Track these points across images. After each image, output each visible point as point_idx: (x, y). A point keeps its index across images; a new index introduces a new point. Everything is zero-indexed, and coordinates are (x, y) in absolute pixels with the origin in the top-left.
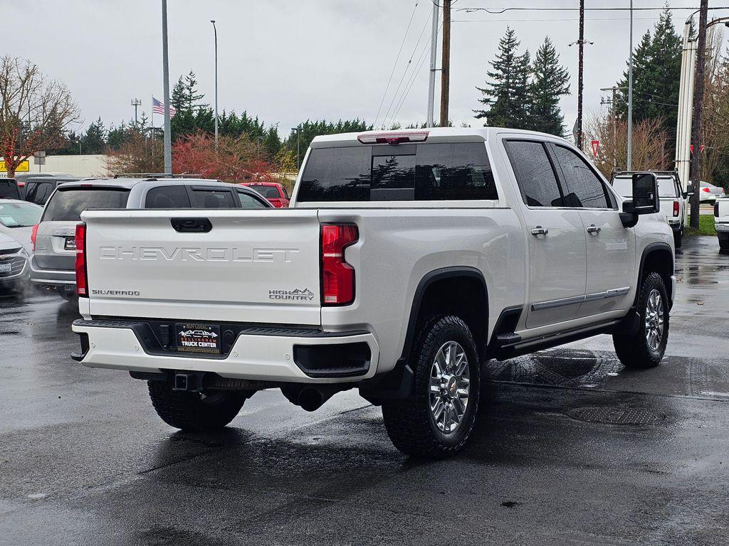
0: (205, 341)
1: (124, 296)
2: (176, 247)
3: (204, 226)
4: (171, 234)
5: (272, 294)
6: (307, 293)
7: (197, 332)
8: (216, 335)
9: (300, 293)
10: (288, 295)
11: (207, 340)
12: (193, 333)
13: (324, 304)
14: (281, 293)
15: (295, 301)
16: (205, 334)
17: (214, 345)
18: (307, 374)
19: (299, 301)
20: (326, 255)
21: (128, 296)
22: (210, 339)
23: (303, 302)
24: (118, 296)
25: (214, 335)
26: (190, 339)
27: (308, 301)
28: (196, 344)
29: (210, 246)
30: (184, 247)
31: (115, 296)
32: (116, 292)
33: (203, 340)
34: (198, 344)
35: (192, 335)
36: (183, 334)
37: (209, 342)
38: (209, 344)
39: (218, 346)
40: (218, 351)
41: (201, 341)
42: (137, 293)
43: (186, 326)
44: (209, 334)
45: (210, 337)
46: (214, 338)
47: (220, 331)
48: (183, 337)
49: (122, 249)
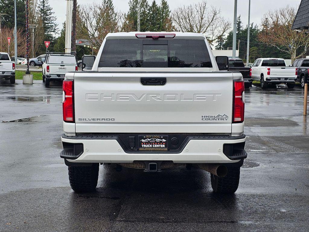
0: (157, 144)
1: (103, 121)
2: (143, 93)
3: (162, 81)
4: (139, 86)
5: (204, 118)
6: (225, 116)
7: (153, 140)
8: (165, 141)
9: (220, 117)
10: (213, 118)
12: (150, 140)
13: (233, 122)
14: (209, 117)
15: (217, 121)
16: (158, 140)
17: (164, 146)
18: (230, 159)
19: (220, 121)
20: (236, 97)
22: (161, 143)
23: (222, 121)
24: (99, 121)
25: (164, 140)
27: (225, 121)
28: (151, 146)
29: (166, 93)
30: (149, 93)
31: (96, 121)
32: (97, 119)
33: (156, 143)
34: (152, 146)
35: (149, 141)
36: (143, 140)
37: (160, 144)
38: (160, 145)
39: (166, 147)
40: (166, 149)
41: (155, 144)
42: (113, 120)
43: (146, 136)
44: (160, 140)
45: (161, 142)
46: (164, 142)
47: (168, 138)
48: (143, 142)
49: (104, 95)
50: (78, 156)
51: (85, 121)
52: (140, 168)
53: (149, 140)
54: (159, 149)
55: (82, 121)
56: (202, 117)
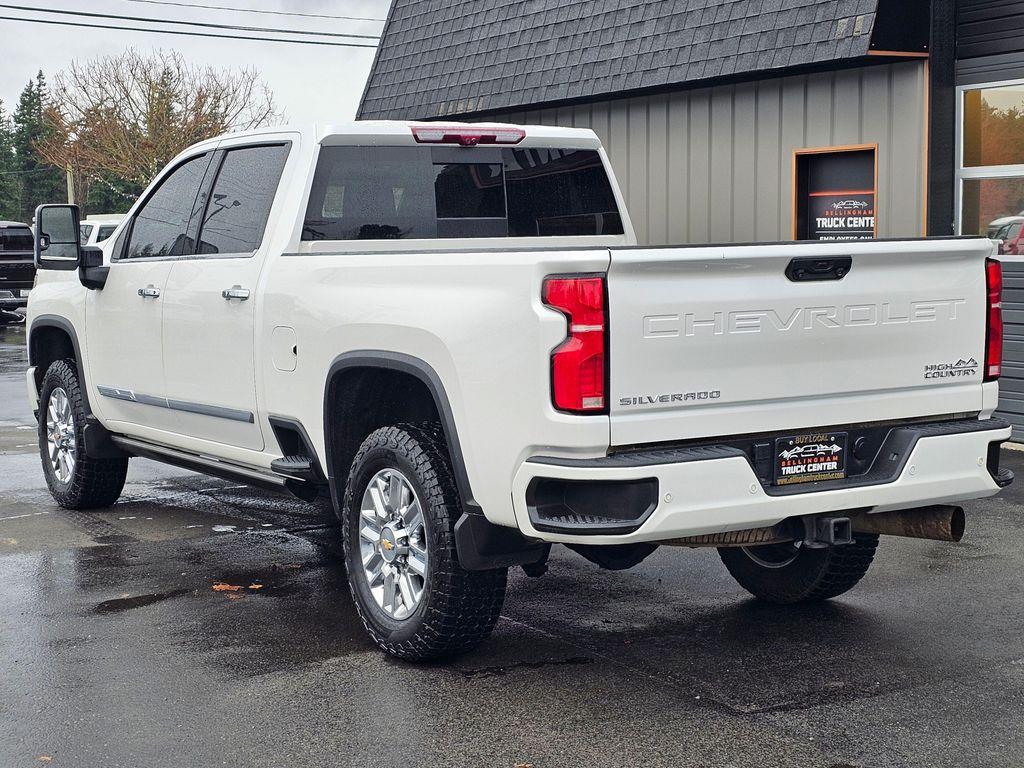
0: (819, 462)
1: (690, 402)
2: (794, 306)
3: (841, 267)
5: (930, 371)
6: (971, 363)
7: (809, 448)
8: (839, 449)
9: (962, 365)
10: (949, 370)
11: (822, 459)
12: (802, 450)
13: (987, 378)
14: (941, 367)
15: (956, 379)
16: (822, 448)
17: (834, 465)
18: (998, 483)
19: (961, 377)
21: (697, 402)
22: (828, 455)
23: (965, 378)
25: (836, 448)
26: (794, 461)
27: (971, 377)
28: (803, 468)
31: (670, 404)
32: (674, 397)
33: (816, 460)
34: (806, 468)
35: (799, 454)
36: (786, 454)
37: (825, 461)
38: (825, 464)
39: (840, 467)
40: (841, 475)
41: (813, 463)
42: (715, 395)
43: (794, 440)
44: (826, 448)
45: (828, 453)
46: (836, 454)
47: (846, 441)
48: (785, 460)
49: (693, 318)
50: (638, 521)
51: (638, 406)
52: (758, 544)
53: (800, 450)
54: (825, 477)
55: (632, 407)
56: (927, 368)
